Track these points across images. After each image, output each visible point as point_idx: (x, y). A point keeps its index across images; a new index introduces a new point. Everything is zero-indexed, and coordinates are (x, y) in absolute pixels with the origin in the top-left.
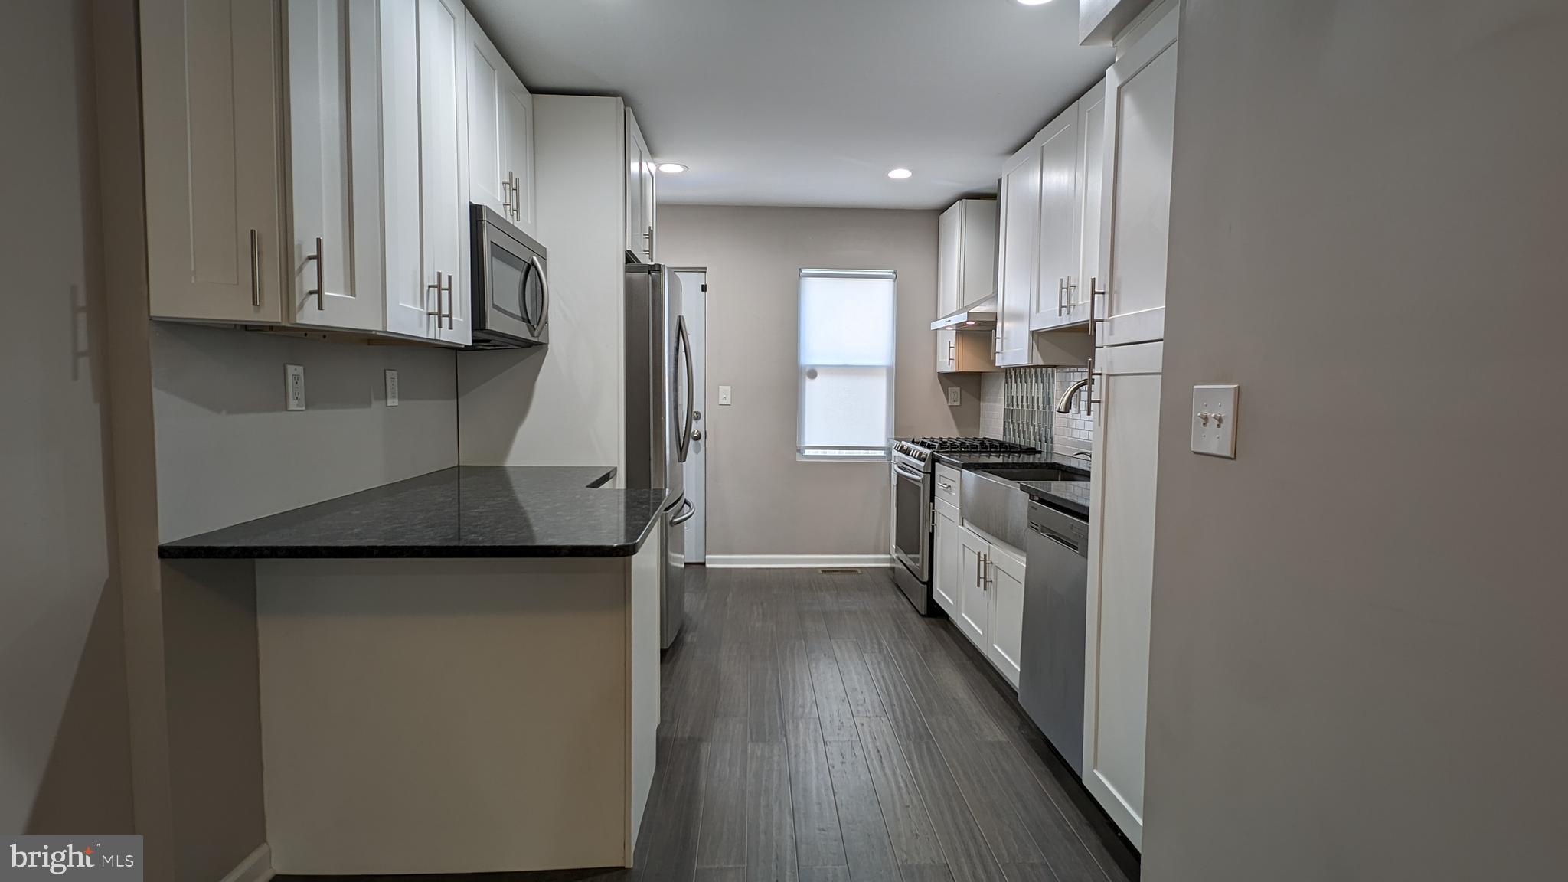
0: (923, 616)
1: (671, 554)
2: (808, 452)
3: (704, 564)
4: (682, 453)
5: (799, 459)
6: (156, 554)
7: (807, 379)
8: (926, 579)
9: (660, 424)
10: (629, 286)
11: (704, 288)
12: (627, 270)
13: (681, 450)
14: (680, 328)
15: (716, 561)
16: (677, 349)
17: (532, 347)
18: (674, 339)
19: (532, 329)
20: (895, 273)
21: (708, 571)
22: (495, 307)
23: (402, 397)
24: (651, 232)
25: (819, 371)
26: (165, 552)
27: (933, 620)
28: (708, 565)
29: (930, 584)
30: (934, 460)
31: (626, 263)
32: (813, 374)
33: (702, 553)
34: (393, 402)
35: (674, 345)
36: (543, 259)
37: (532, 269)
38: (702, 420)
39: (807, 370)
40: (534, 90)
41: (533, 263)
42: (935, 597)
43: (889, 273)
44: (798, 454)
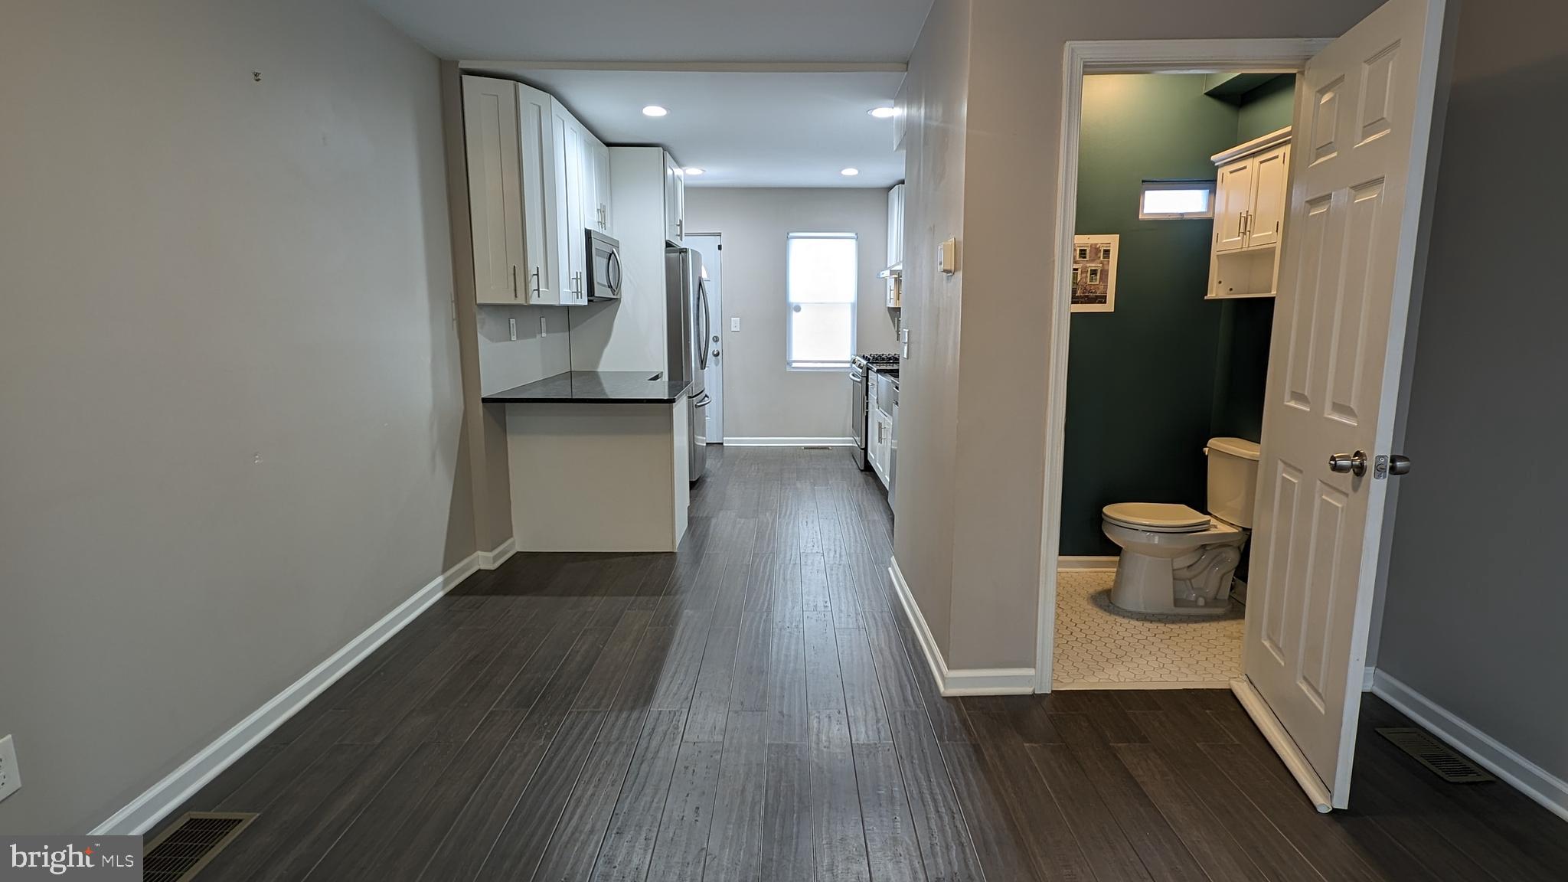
0: (862, 471)
1: (696, 437)
2: (794, 365)
3: (722, 444)
4: (703, 363)
5: (788, 369)
6: (481, 401)
7: (794, 314)
8: (863, 447)
9: (688, 346)
10: (668, 261)
11: (720, 247)
12: (666, 252)
13: (702, 362)
14: (700, 284)
15: (730, 442)
16: (699, 298)
17: (613, 302)
18: (696, 293)
19: (613, 292)
20: (857, 234)
21: (725, 451)
22: (598, 283)
23: (547, 332)
24: (681, 222)
25: (802, 307)
26: (484, 400)
27: (867, 473)
28: (724, 444)
29: (866, 450)
30: (868, 369)
31: (667, 247)
32: (798, 309)
33: (721, 436)
34: (544, 335)
35: (696, 296)
36: (617, 247)
37: (613, 255)
38: (719, 343)
39: (794, 305)
40: (609, 145)
41: (613, 252)
42: (869, 459)
43: (853, 235)
44: (788, 367)
